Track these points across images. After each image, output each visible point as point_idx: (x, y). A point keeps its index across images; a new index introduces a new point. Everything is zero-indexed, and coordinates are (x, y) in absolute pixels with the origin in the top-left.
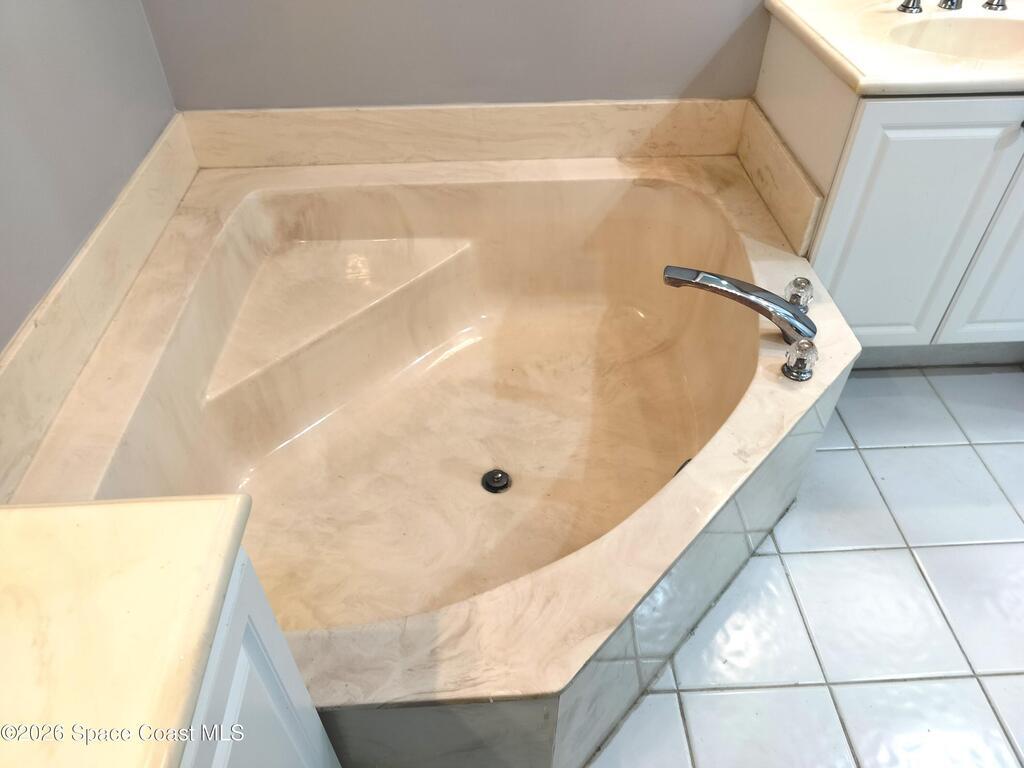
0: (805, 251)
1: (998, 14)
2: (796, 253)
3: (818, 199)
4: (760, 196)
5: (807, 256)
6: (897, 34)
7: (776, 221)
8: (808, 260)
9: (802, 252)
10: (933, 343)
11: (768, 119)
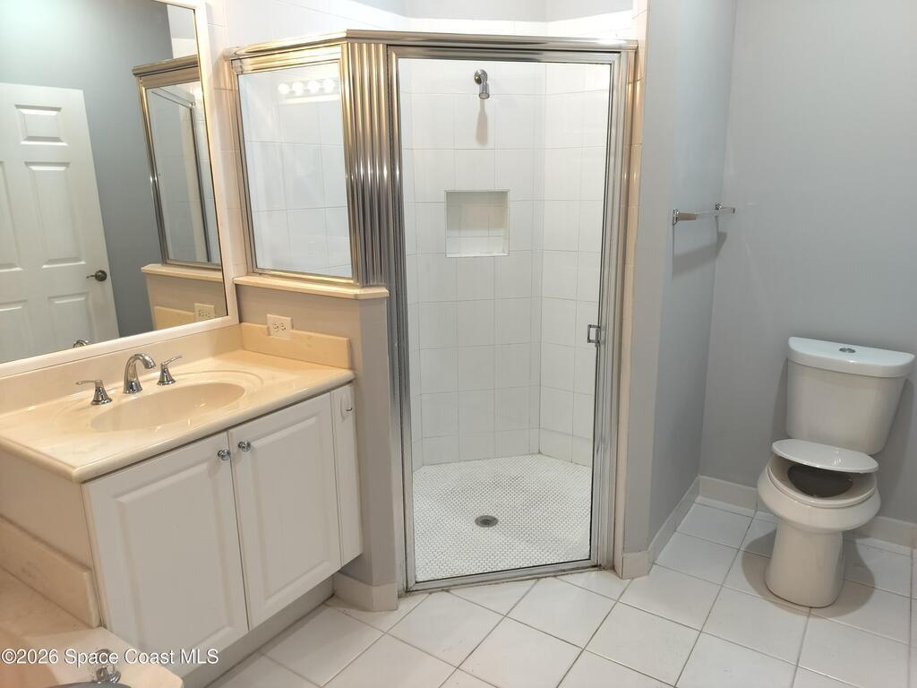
0: (98, 620)
1: (170, 387)
2: (90, 627)
3: (86, 574)
4: (35, 590)
5: (102, 624)
6: (97, 424)
7: (60, 606)
8: (105, 627)
9: (95, 622)
10: (251, 629)
11: (11, 522)
